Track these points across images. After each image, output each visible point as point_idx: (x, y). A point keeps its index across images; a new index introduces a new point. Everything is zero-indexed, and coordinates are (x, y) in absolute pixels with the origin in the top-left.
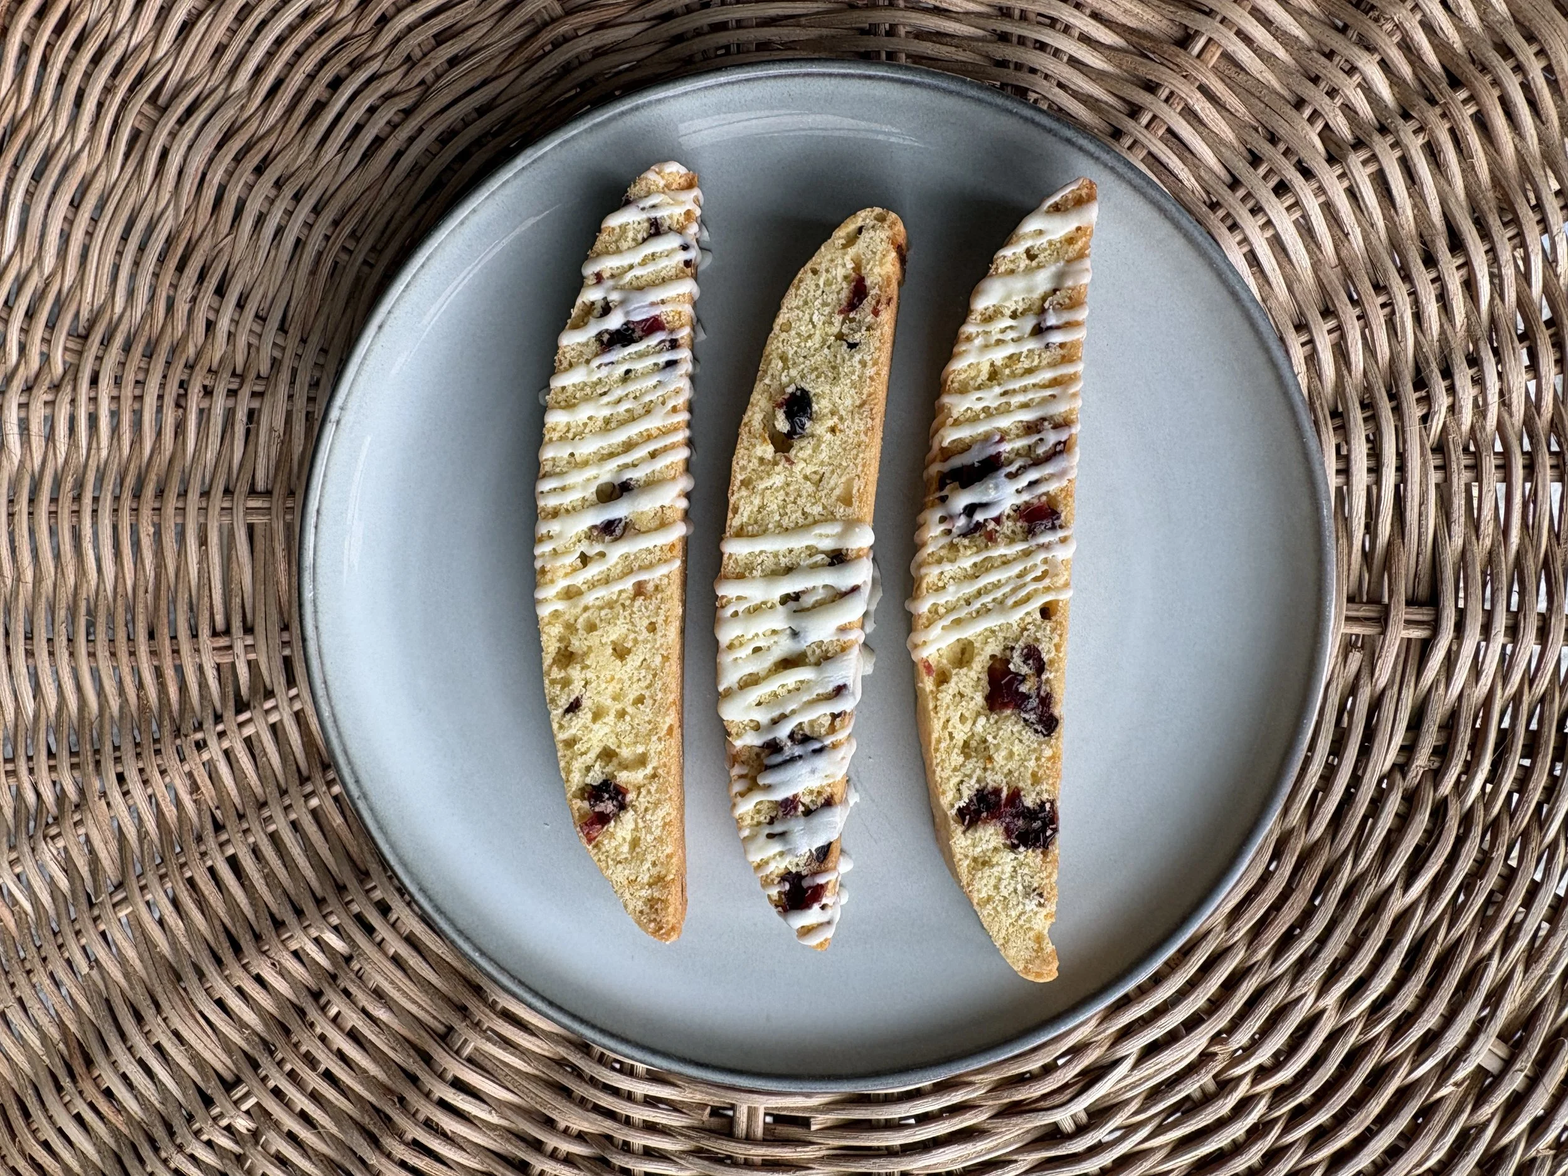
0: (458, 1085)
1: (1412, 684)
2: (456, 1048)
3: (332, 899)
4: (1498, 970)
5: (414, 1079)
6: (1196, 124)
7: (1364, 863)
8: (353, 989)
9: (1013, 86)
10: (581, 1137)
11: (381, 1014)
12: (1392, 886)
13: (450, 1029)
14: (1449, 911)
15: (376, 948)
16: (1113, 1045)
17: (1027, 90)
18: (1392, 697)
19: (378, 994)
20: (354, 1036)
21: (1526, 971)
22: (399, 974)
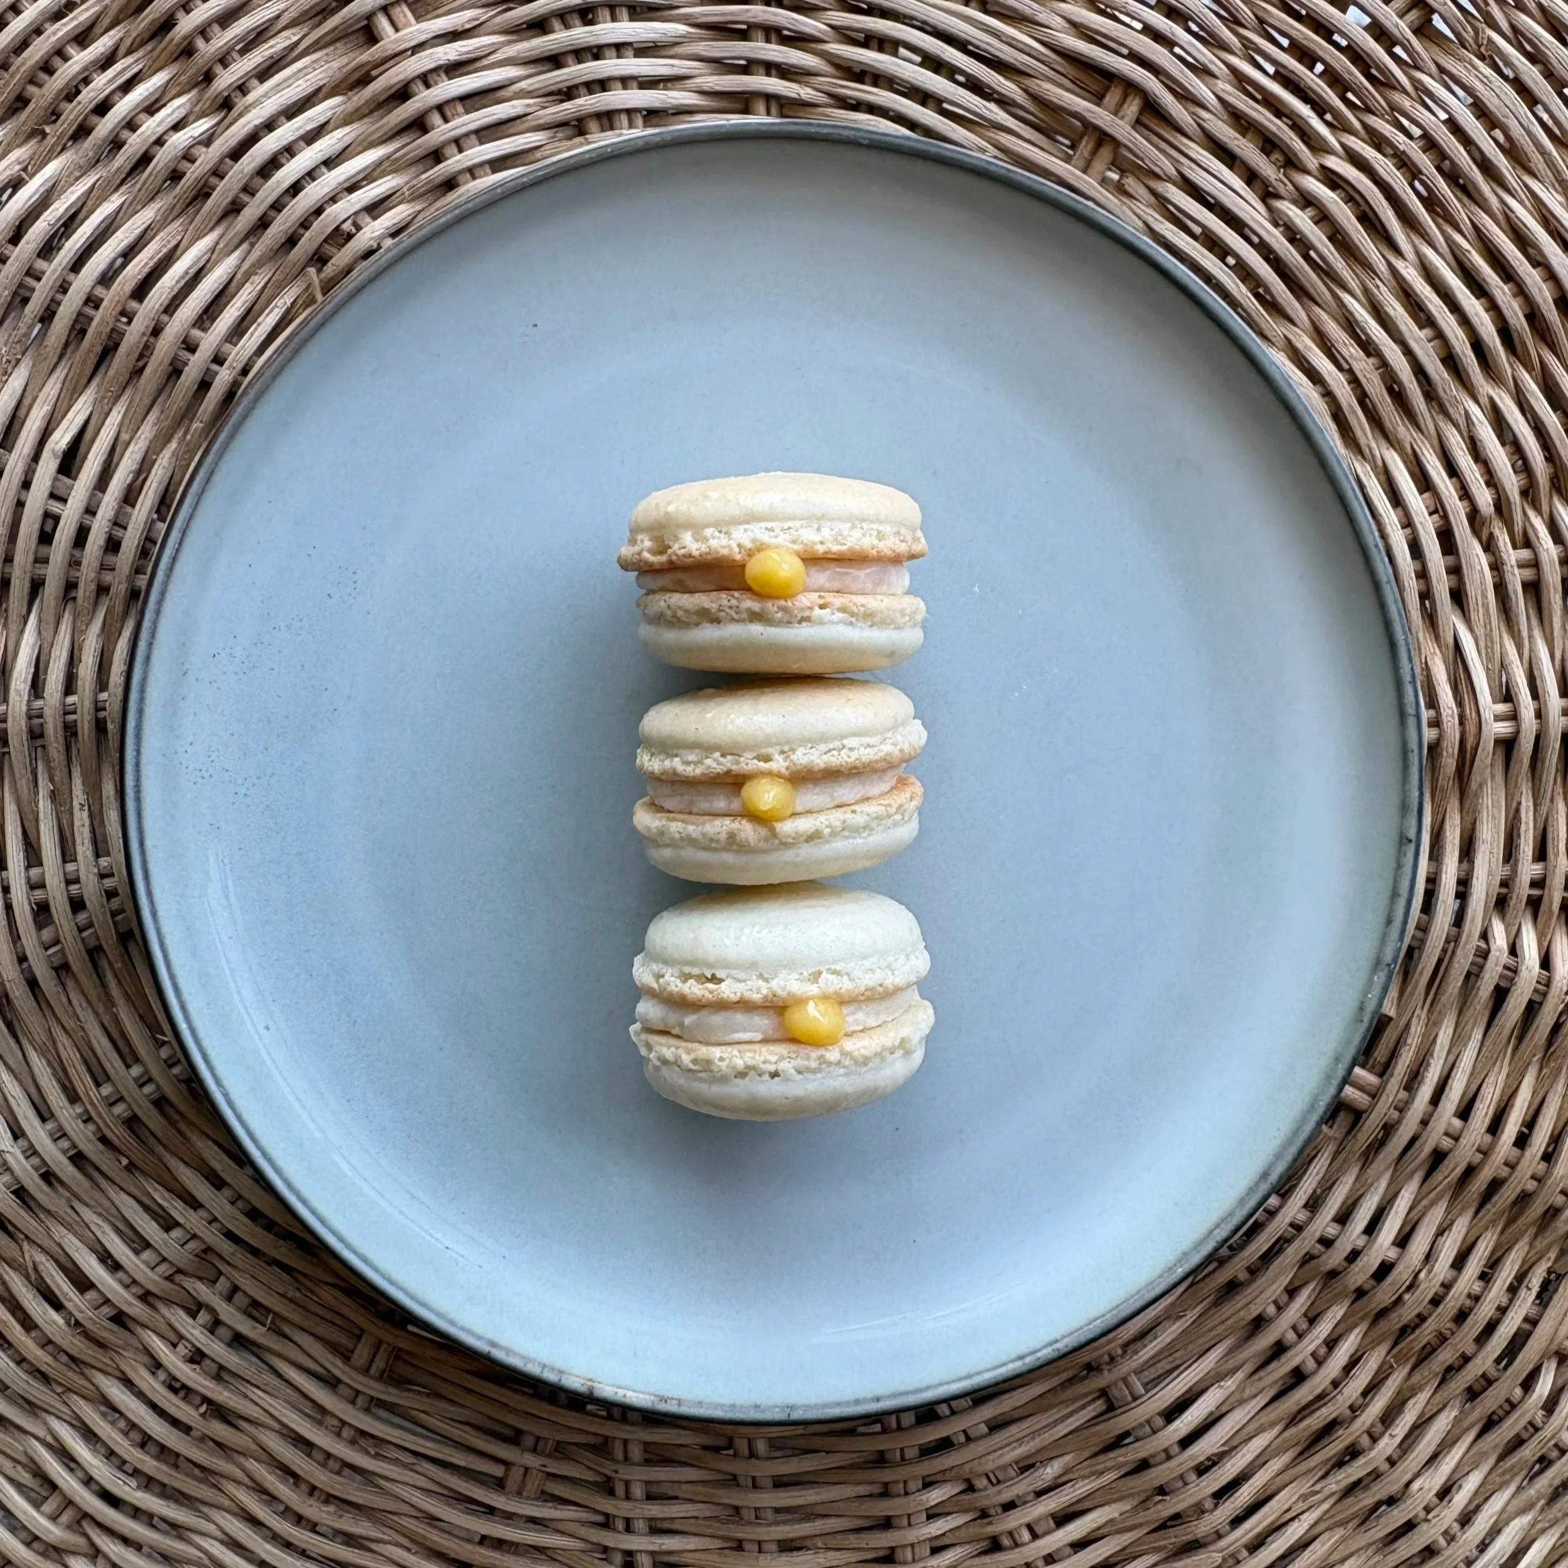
0: (1173, 1412)
1: (1186, 141)
2: (1130, 1398)
3: (887, 1475)
4: (1521, 202)
5: (1144, 1465)
6: (471, 67)
7: (1353, 284)
8: (1007, 1496)
9: (325, 241)
10: (1292, 1292)
11: (1050, 1471)
12: (1390, 265)
13: (1103, 1393)
14: (1440, 220)
15: (972, 1445)
16: (1437, 638)
17: (337, 228)
18: (1190, 168)
19: (1026, 1467)
20: (1062, 1519)
21: (1533, 175)
22: (1014, 1430)
